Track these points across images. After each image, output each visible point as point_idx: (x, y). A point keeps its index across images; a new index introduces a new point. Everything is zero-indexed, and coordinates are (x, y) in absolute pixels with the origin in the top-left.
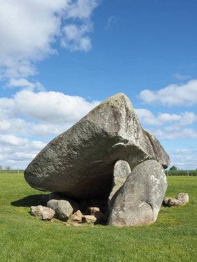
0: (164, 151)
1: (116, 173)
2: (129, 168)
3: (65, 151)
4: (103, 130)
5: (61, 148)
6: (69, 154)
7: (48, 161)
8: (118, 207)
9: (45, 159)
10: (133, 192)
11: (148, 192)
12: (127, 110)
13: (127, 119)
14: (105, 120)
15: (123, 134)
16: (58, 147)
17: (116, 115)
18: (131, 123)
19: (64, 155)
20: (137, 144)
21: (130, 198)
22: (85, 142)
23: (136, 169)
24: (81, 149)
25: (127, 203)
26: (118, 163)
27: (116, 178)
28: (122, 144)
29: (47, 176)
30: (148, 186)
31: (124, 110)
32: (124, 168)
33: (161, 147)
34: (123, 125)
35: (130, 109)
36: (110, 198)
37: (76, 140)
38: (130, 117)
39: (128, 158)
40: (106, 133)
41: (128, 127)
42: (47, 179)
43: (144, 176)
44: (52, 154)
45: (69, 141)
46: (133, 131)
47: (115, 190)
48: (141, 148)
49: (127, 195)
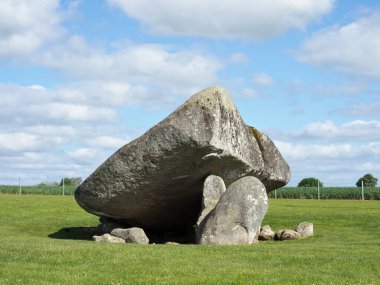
0: (281, 158)
1: (206, 192)
2: (224, 185)
3: (140, 163)
4: (191, 138)
5: (134, 159)
6: (145, 168)
7: (116, 175)
8: (209, 231)
9: (111, 173)
10: (226, 214)
11: (243, 214)
12: (222, 109)
13: (222, 122)
14: (194, 125)
15: (216, 142)
16: (131, 158)
17: (208, 119)
18: (227, 126)
19: (139, 168)
20: (236, 154)
21: (223, 221)
22: (167, 152)
23: (231, 187)
24: (161, 161)
25: (219, 227)
26: (209, 180)
27: (206, 199)
28: (215, 154)
29: (113, 195)
30: (244, 208)
31: (218, 111)
32: (218, 186)
33: (277, 151)
34: (216, 131)
35: (226, 107)
36: (198, 223)
37: (156, 149)
38: (226, 118)
39: (223, 172)
40: (195, 143)
41: (223, 132)
42: (112, 200)
43: (240, 196)
44: (121, 166)
45: (145, 151)
46: (230, 136)
47: (204, 213)
48: (240, 158)
49: (220, 218)
